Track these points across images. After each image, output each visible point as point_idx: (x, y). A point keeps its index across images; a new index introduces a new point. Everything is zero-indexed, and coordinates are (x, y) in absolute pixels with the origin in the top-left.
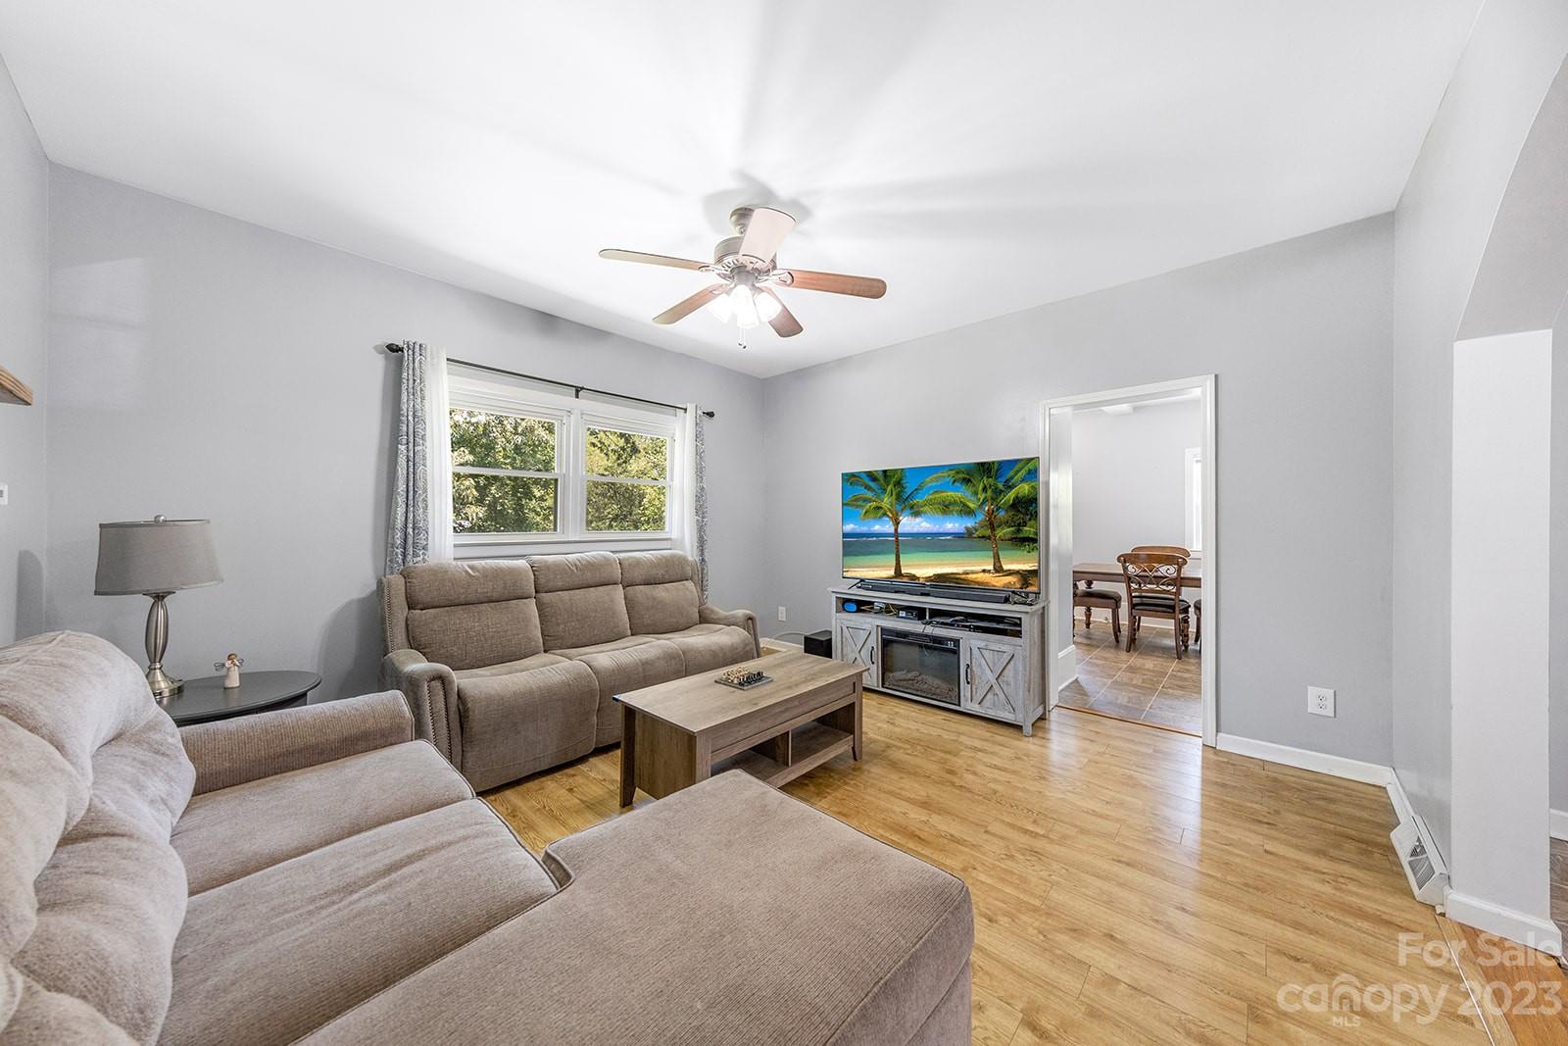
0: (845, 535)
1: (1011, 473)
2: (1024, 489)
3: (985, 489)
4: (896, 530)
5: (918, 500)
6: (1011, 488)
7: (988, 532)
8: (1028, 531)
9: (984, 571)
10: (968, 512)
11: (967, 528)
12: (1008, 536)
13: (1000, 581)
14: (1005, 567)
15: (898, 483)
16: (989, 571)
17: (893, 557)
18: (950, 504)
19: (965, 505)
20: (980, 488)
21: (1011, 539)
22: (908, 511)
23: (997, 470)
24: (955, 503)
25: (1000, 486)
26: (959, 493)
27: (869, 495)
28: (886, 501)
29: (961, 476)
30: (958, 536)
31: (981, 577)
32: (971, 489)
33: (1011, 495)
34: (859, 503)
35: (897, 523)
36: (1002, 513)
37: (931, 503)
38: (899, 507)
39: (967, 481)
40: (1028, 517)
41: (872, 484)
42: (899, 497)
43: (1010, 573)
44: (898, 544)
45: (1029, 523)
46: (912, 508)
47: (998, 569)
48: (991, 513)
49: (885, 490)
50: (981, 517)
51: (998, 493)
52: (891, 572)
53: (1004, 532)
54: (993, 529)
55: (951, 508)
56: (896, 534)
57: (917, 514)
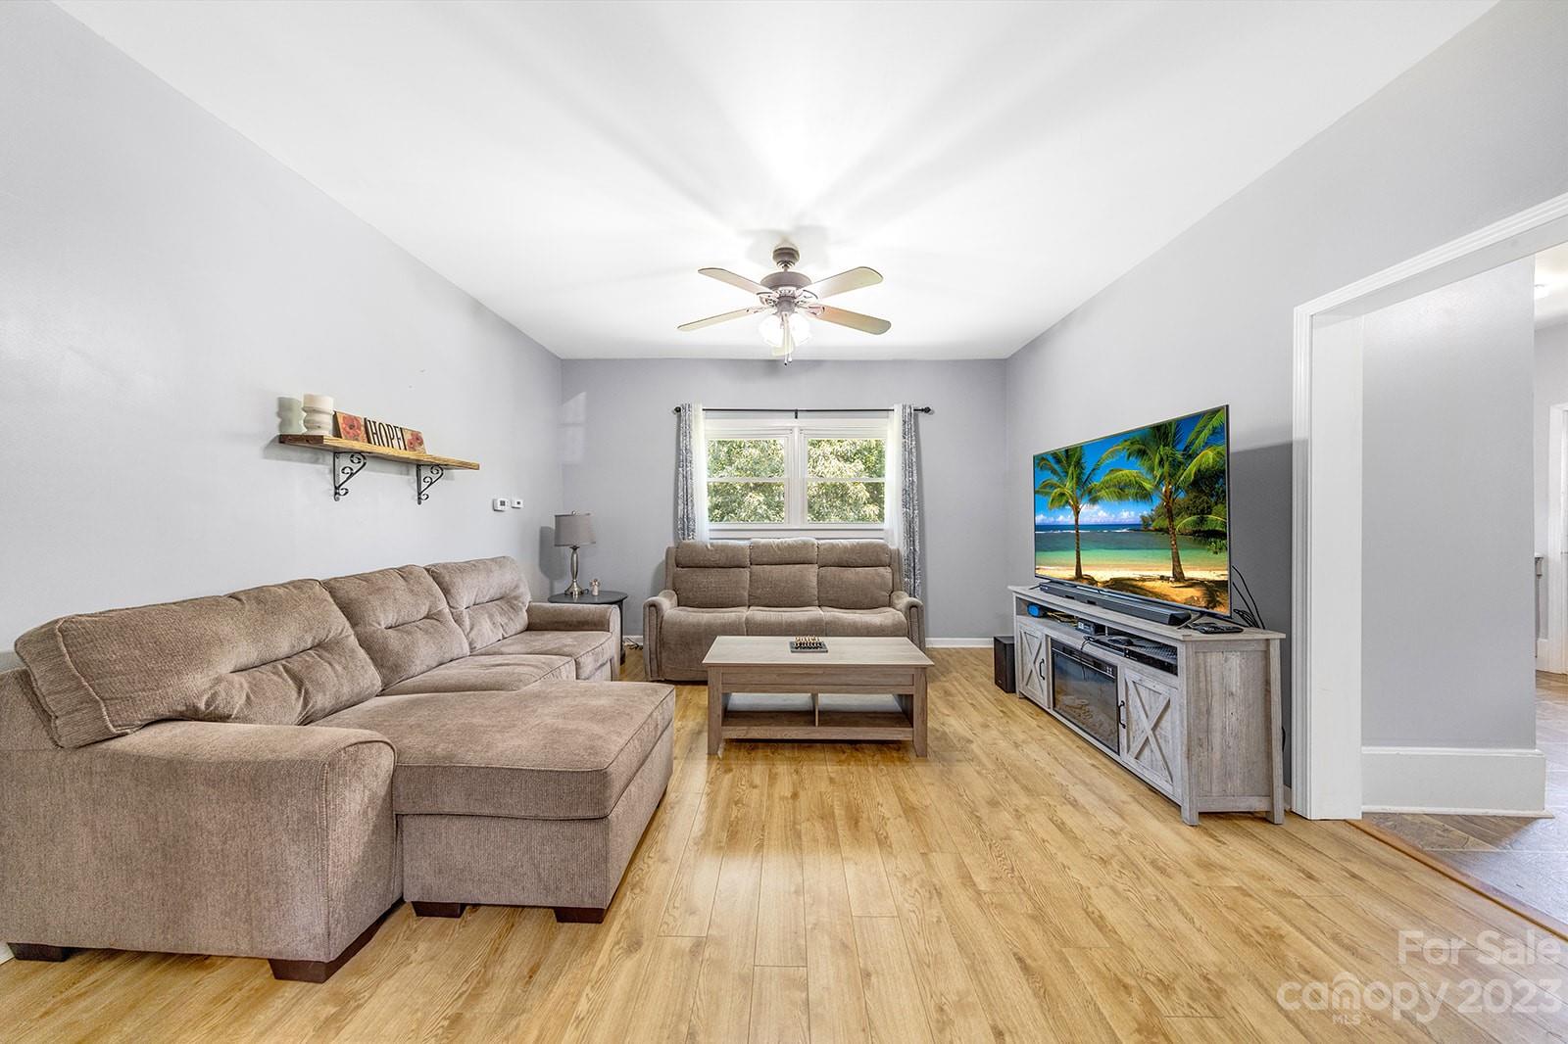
0: (1037, 527)
1: (1192, 436)
2: (1208, 457)
3: (1161, 463)
4: (1077, 521)
5: (1096, 483)
6: (1191, 457)
7: (1166, 523)
8: (1214, 520)
9: (1162, 578)
10: (1144, 496)
11: (1143, 517)
12: (1190, 529)
13: (1181, 595)
14: (1188, 574)
15: (1078, 464)
16: (1167, 579)
17: (1073, 554)
18: (1126, 485)
19: (1141, 487)
20: (1157, 461)
21: (1193, 533)
22: (1086, 498)
23: (1175, 434)
24: (1129, 485)
25: (1179, 456)
26: (1133, 471)
27: (1055, 480)
28: (1069, 486)
29: (1136, 447)
30: (1134, 528)
31: (1158, 586)
32: (1147, 464)
33: (1192, 468)
34: (1047, 490)
35: (1077, 513)
36: (1181, 496)
37: (1106, 486)
38: (1079, 493)
39: (1142, 453)
40: (1213, 500)
41: (1056, 467)
42: (1079, 478)
43: (1193, 583)
44: (1079, 538)
45: (1215, 509)
46: (1090, 492)
47: (1178, 577)
48: (1169, 496)
49: (1067, 473)
50: (1157, 502)
51: (1177, 466)
52: (1072, 573)
53: (1185, 522)
54: (1171, 518)
55: (1126, 490)
56: (1077, 526)
57: (1094, 501)
